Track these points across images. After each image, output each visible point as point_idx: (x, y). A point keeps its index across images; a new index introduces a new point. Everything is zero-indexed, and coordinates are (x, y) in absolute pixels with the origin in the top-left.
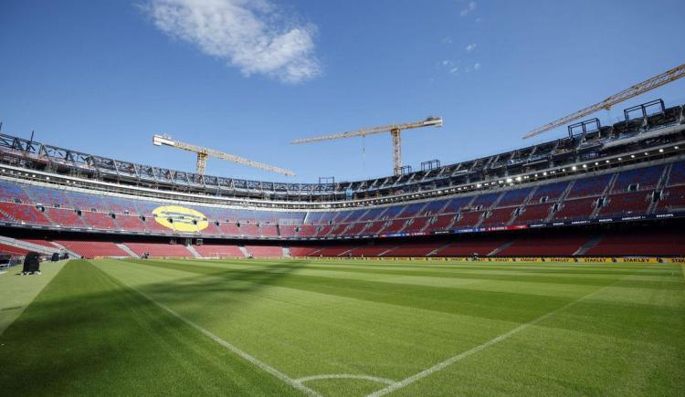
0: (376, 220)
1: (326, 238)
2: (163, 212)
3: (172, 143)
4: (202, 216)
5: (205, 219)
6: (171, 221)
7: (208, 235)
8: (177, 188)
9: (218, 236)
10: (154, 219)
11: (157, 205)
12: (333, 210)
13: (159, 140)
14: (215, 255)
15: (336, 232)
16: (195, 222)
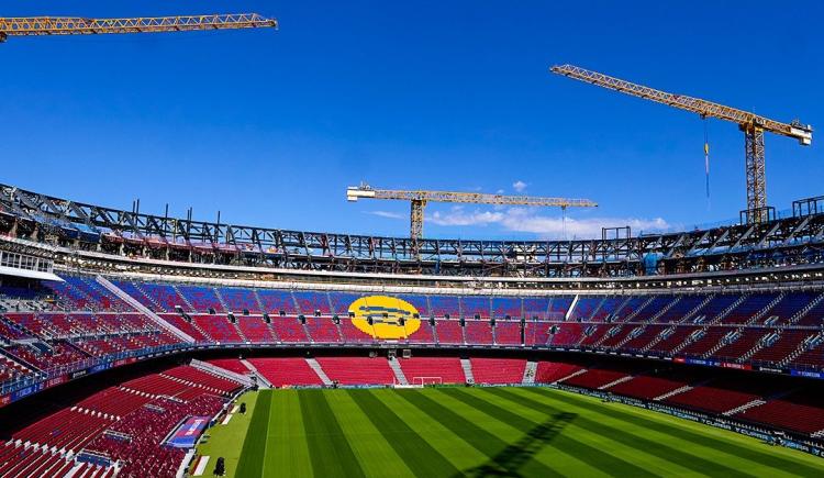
0: (682, 322)
1: (594, 350)
2: (362, 308)
3: (372, 194)
4: (413, 310)
5: (416, 316)
6: (371, 322)
7: (417, 344)
8: (381, 266)
9: (430, 344)
10: (350, 320)
11: (355, 296)
12: (620, 292)
13: (353, 194)
14: (419, 382)
15: (612, 341)
16: (402, 322)
